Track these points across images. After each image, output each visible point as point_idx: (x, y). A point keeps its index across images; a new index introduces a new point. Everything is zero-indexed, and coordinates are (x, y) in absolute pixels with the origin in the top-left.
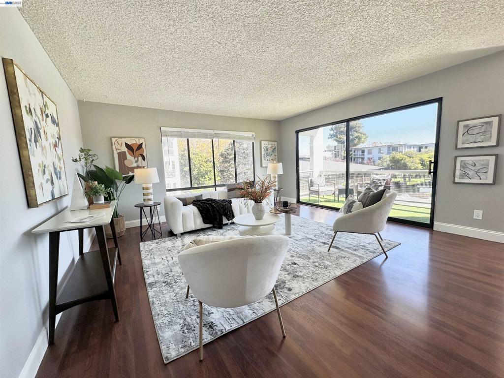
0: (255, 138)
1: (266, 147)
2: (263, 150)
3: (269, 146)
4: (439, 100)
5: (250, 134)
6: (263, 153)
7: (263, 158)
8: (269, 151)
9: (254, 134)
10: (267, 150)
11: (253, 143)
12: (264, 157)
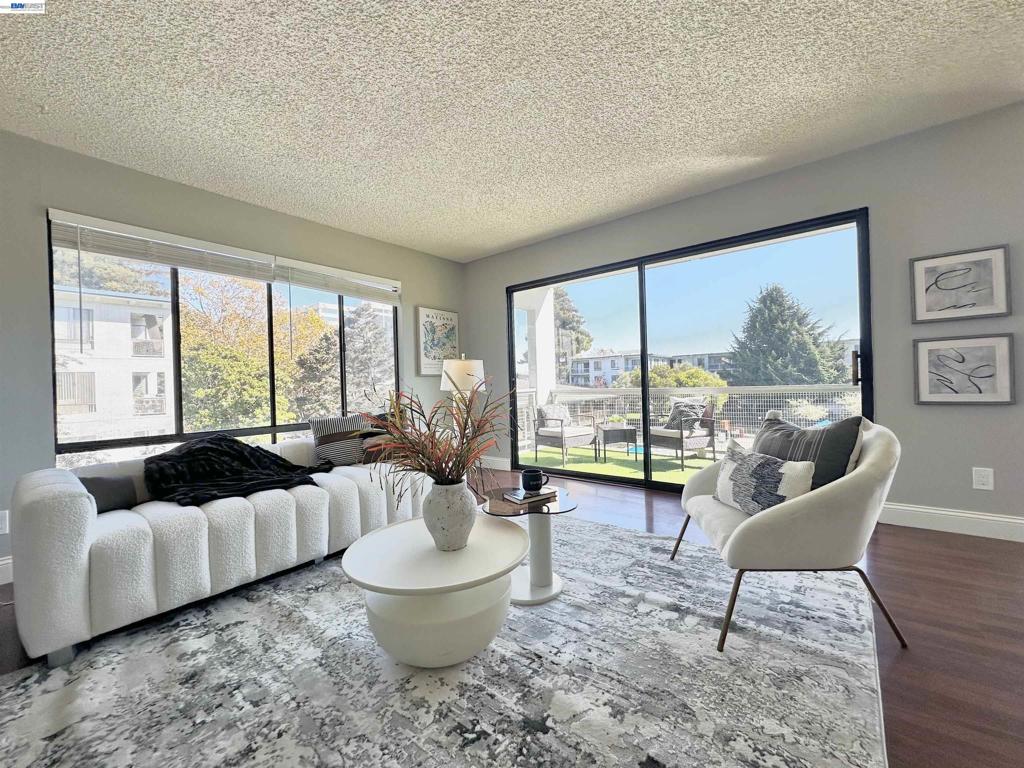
0: (400, 296)
1: (432, 324)
2: (422, 329)
3: (438, 323)
4: (860, 216)
5: (387, 285)
6: (422, 339)
7: (422, 352)
8: (439, 334)
9: (398, 284)
10: (434, 332)
11: (395, 310)
12: (425, 348)
